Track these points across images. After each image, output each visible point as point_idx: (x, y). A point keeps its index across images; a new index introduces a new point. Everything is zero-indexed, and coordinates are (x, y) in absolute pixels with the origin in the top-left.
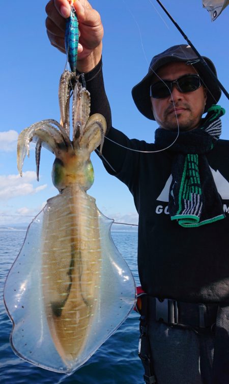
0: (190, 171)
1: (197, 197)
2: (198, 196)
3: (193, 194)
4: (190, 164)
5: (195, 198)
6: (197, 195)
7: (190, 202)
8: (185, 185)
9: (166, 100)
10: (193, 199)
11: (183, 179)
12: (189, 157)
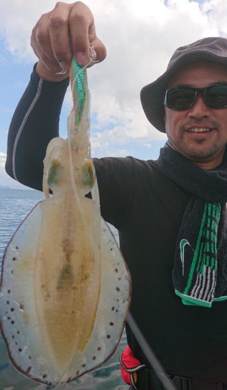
0: (208, 232)
1: (211, 273)
2: (214, 272)
3: (207, 268)
4: (209, 220)
5: (209, 273)
6: (212, 271)
7: (202, 277)
8: (201, 252)
9: (184, 113)
10: (207, 274)
11: (198, 242)
12: (210, 209)
